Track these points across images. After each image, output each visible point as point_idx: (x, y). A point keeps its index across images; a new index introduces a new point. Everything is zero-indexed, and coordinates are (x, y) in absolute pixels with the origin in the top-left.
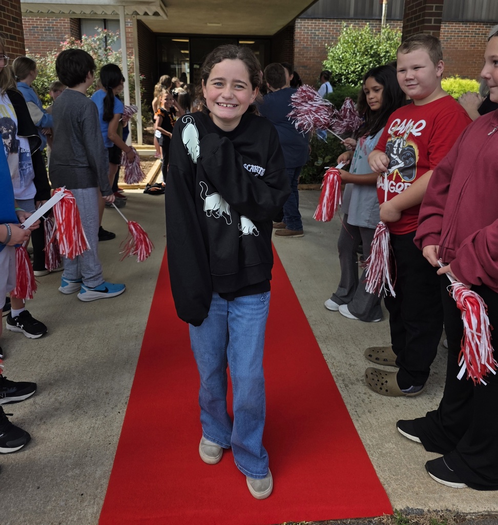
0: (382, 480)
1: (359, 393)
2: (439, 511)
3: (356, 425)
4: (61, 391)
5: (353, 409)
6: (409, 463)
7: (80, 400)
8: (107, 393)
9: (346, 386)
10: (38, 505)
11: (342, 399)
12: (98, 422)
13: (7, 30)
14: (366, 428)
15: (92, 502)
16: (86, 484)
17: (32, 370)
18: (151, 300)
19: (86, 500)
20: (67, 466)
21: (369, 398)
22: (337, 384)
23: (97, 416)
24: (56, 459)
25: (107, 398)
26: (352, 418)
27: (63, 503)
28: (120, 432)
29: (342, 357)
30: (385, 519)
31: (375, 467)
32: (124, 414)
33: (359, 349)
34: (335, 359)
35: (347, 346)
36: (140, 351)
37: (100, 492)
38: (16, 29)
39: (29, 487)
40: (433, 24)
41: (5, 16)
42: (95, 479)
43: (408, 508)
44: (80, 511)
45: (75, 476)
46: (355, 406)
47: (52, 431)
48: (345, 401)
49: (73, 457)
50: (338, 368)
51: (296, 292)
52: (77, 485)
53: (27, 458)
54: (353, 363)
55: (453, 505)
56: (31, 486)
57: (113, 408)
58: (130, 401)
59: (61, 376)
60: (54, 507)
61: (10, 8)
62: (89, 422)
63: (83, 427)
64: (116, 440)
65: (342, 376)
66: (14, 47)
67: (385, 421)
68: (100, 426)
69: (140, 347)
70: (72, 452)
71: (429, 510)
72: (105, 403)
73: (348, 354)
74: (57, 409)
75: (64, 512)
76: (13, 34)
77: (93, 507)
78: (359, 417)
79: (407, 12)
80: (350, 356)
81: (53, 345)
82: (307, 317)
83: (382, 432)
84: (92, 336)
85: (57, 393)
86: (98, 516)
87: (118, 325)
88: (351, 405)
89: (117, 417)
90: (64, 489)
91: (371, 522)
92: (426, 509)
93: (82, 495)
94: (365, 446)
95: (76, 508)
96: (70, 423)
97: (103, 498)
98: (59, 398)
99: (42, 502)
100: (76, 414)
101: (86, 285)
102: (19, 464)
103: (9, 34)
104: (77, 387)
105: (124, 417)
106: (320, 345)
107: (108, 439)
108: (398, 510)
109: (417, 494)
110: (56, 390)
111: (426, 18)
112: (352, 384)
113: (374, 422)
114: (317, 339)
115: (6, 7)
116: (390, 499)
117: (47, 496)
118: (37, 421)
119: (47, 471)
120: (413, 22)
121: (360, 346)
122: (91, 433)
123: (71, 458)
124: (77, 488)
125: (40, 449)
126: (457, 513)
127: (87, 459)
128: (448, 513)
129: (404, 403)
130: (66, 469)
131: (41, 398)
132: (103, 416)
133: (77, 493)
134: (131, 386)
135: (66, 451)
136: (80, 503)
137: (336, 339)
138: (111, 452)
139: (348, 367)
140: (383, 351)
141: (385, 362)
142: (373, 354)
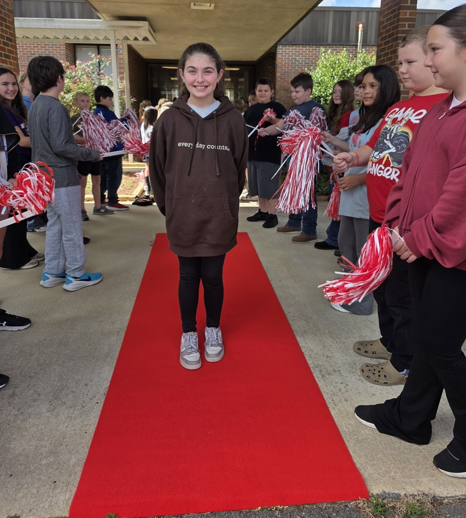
0: (358, 466)
1: (336, 383)
2: (416, 495)
3: (333, 413)
4: (40, 383)
5: (330, 398)
6: (386, 449)
7: (58, 391)
8: (86, 385)
9: (323, 376)
10: (10, 492)
11: (319, 389)
12: (75, 412)
13: (2, 49)
14: (342, 415)
15: (65, 490)
16: (60, 472)
17: (13, 363)
18: (135, 299)
19: (59, 487)
20: (42, 454)
21: (345, 388)
22: (315, 375)
23: (75, 407)
24: (31, 447)
25: (86, 389)
26: (329, 406)
27: (35, 491)
28: (97, 421)
29: (319, 350)
30: (361, 503)
31: (351, 453)
32: (102, 405)
33: (336, 342)
34: (312, 351)
35: (325, 339)
36: (121, 346)
37: (73, 479)
38: (10, 48)
42: (69, 466)
43: (384, 492)
44: (51, 498)
45: (48, 464)
46: (332, 395)
47: (29, 421)
48: (322, 391)
49: (48, 445)
50: (316, 360)
51: (275, 291)
52: (51, 472)
54: (330, 355)
55: (430, 489)
56: (3, 474)
57: (91, 399)
58: (109, 392)
60: (25, 494)
61: (4, 28)
62: (66, 411)
63: (60, 417)
64: (92, 429)
65: (319, 367)
68: (77, 416)
69: (121, 341)
70: (48, 441)
71: (405, 495)
72: (83, 394)
73: (325, 347)
74: (35, 401)
75: (35, 499)
76: (7, 53)
77: (65, 494)
78: (336, 405)
79: (381, 31)
80: (327, 348)
81: (35, 340)
82: (286, 312)
84: (75, 331)
85: (37, 385)
86: (70, 502)
87: (100, 322)
88: (327, 394)
89: (95, 407)
90: (37, 477)
91: (347, 506)
92: (402, 493)
93: (55, 482)
94: (341, 433)
95: (48, 496)
96: (48, 413)
97: (76, 485)
98: (38, 389)
99: (14, 489)
100: (54, 405)
103: (3, 52)
104: (57, 379)
105: (101, 407)
106: (298, 339)
107: (85, 428)
108: (375, 494)
109: (393, 479)
110: (35, 382)
111: (399, 35)
112: (329, 374)
113: (350, 409)
114: (295, 333)
116: (367, 483)
117: (19, 484)
118: (15, 412)
119: (22, 459)
120: (387, 40)
121: (337, 339)
122: (67, 423)
123: (46, 447)
124: (51, 476)
125: (15, 439)
126: (434, 497)
127: (62, 447)
128: (425, 497)
129: (380, 392)
130: (40, 457)
131: (20, 389)
132: (81, 407)
133: (50, 480)
134: (111, 378)
135: (42, 440)
136: (52, 490)
137: (313, 333)
138: (87, 441)
139: (325, 359)
140: (371, 344)
141: (374, 355)
142: (362, 348)
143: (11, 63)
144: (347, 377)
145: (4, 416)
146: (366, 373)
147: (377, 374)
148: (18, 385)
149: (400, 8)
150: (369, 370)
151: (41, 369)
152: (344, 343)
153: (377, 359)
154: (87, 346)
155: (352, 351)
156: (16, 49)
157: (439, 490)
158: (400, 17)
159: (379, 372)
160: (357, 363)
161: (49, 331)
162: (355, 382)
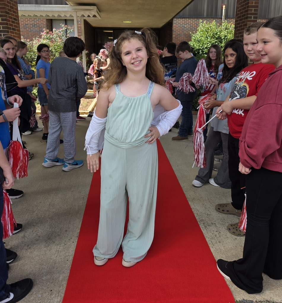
0: (228, 283)
1: (213, 231)
2: (262, 302)
3: (212, 250)
4: (39, 229)
5: (210, 241)
7: (50, 235)
8: (66, 231)
9: (205, 227)
11: (203, 235)
12: (61, 248)
13: (11, 25)
14: (218, 252)
15: (57, 295)
16: (54, 284)
17: (23, 217)
18: (92, 177)
19: (54, 294)
20: (43, 273)
21: (219, 234)
22: (200, 226)
23: (60, 244)
24: (36, 269)
25: (66, 234)
26: (209, 245)
27: (40, 296)
28: (74, 254)
29: (203, 210)
32: (76, 243)
34: (198, 211)
35: (206, 204)
36: (85, 207)
37: (62, 289)
38: (15, 25)
40: (252, 19)
41: (9, 17)
42: (59, 281)
43: (244, 299)
44: (50, 301)
45: (47, 280)
46: (211, 239)
47: (34, 253)
48: (205, 236)
49: (46, 268)
50: (201, 217)
51: (175, 173)
52: (49, 285)
53: (19, 269)
54: (209, 213)
55: (271, 298)
57: (69, 240)
58: (79, 235)
59: (39, 221)
60: (35, 298)
61: (12, 13)
62: (55, 247)
63: (52, 251)
64: (71, 258)
65: (203, 221)
66: (15, 35)
67: (229, 248)
68: (62, 250)
69: (85, 204)
70: (46, 265)
71: (256, 301)
72: (65, 236)
73: (206, 208)
74: (37, 240)
75: (40, 301)
76: (14, 27)
77: (58, 298)
78: (214, 245)
79: (238, 13)
80: (207, 209)
81: (35, 203)
82: (182, 186)
83: (227, 254)
84: (58, 197)
87: (72, 191)
88: (208, 238)
89: (72, 245)
90: (41, 287)
92: (254, 301)
93: (51, 290)
95: (48, 299)
96: (45, 248)
97: (64, 292)
98: (38, 233)
100: (48, 243)
101: (68, 162)
102: (15, 272)
103: (12, 27)
104: (49, 227)
105: (76, 245)
106: (190, 203)
107: (67, 258)
108: (238, 301)
110: (37, 229)
111: (248, 16)
112: (209, 226)
113: (222, 248)
114: (188, 199)
115: (10, 12)
116: (233, 294)
118: (26, 247)
120: (241, 18)
121: (213, 204)
122: (56, 254)
124: (49, 287)
127: (54, 269)
130: (42, 275)
131: (28, 233)
132: (64, 244)
133: (48, 289)
134: (80, 227)
135: (42, 265)
136: (50, 296)
137: (199, 200)
138: (68, 265)
139: (207, 216)
140: (226, 206)
141: (228, 212)
142: (221, 208)
143: (16, 33)
144: (220, 228)
145: (20, 250)
154: (65, 206)
156: (19, 25)
157: (276, 298)
158: (249, 5)
160: (226, 219)
161: (43, 197)
162: (224, 231)
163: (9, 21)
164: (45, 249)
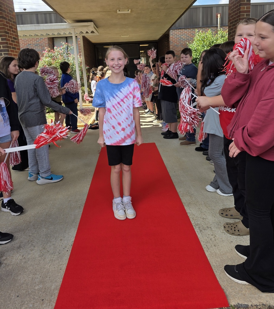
0: (222, 287)
1: (209, 235)
2: (258, 305)
3: (207, 254)
4: (35, 239)
5: (205, 245)
7: (45, 244)
8: (61, 240)
9: (201, 231)
10: (17, 306)
11: (198, 239)
12: (55, 257)
13: (10, 44)
14: (213, 255)
15: (48, 304)
16: (46, 294)
17: (20, 228)
18: (89, 186)
19: (45, 303)
20: (36, 283)
21: (214, 238)
22: (196, 230)
23: (55, 253)
24: (30, 279)
25: (61, 243)
26: (204, 249)
27: (31, 305)
28: (67, 262)
29: (198, 214)
31: (218, 279)
32: (70, 252)
33: (209, 209)
34: (194, 216)
35: (201, 208)
36: (81, 215)
37: (53, 298)
38: (15, 43)
39: (13, 296)
41: (9, 37)
42: (51, 290)
43: (239, 304)
45: (39, 289)
46: (206, 243)
47: (28, 263)
48: (200, 240)
49: (39, 277)
50: (196, 221)
51: (172, 178)
52: (41, 294)
53: (13, 279)
54: (205, 217)
55: (267, 301)
57: (64, 248)
58: (74, 244)
60: (26, 307)
61: (12, 32)
62: (50, 257)
63: (46, 260)
64: (64, 267)
65: (199, 225)
66: (15, 53)
67: (224, 251)
68: (56, 259)
69: (81, 213)
70: (39, 275)
71: (252, 305)
72: (59, 245)
74: (32, 250)
76: (14, 46)
77: (49, 307)
79: (230, 19)
80: (203, 213)
81: (33, 214)
82: (178, 192)
83: (222, 258)
85: (33, 241)
87: (69, 201)
88: (203, 242)
89: (66, 254)
90: (33, 297)
92: (250, 304)
93: (43, 300)
94: (212, 267)
95: (39, 308)
97: (55, 301)
98: (34, 243)
99: (19, 305)
100: (43, 252)
101: (41, 176)
102: (8, 283)
103: (11, 46)
104: (44, 237)
105: (70, 253)
106: (186, 208)
107: (60, 266)
108: (233, 305)
109: (244, 295)
110: (32, 239)
112: (204, 230)
113: (217, 252)
114: (183, 204)
115: (9, 32)
116: (228, 298)
117: (23, 301)
118: (20, 257)
119: (24, 286)
120: (234, 23)
121: (209, 207)
122: (50, 263)
123: (38, 279)
124: (40, 296)
125: (20, 274)
126: (270, 306)
127: (47, 279)
128: (264, 306)
129: (236, 240)
130: (35, 285)
131: (24, 244)
133: (40, 299)
134: (75, 235)
135: (36, 274)
136: (41, 305)
137: (195, 204)
138: (61, 274)
139: (202, 220)
140: (230, 210)
141: (231, 217)
142: (224, 213)
144: (215, 231)
145: (14, 260)
146: (227, 229)
147: (233, 229)
148: (22, 241)
149: (240, 5)
150: (229, 227)
151: (35, 231)
152: (214, 209)
153: (234, 219)
154: (62, 216)
155: (218, 215)
156: (19, 44)
157: (272, 302)
158: (241, 10)
159: (235, 228)
160: (222, 222)
161: (40, 208)
162: (220, 234)
163: (9, 40)
164: (40, 258)
